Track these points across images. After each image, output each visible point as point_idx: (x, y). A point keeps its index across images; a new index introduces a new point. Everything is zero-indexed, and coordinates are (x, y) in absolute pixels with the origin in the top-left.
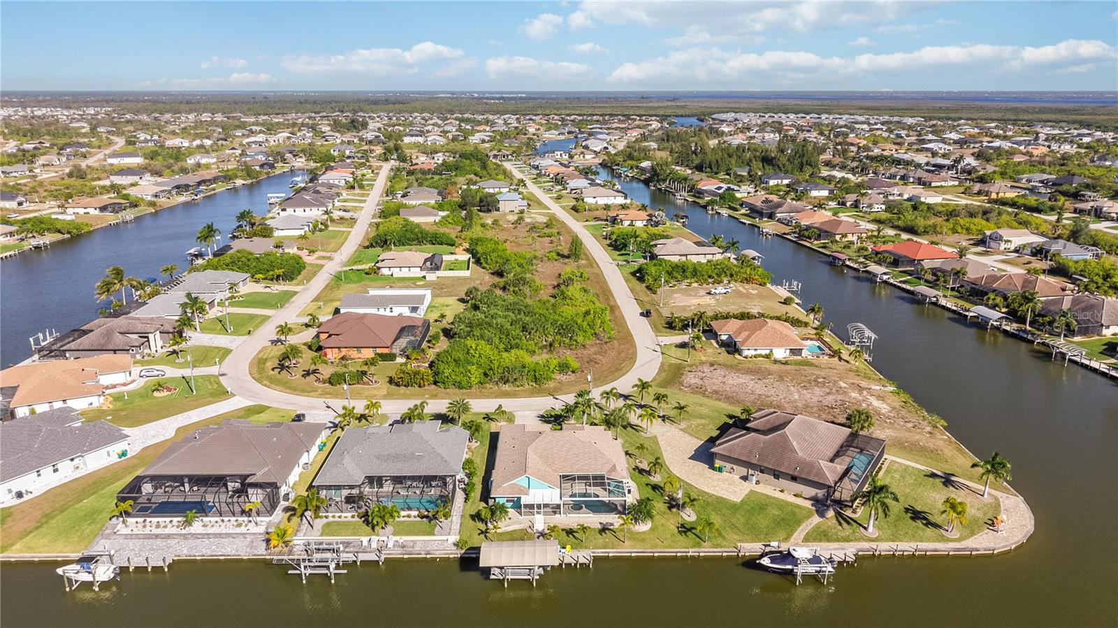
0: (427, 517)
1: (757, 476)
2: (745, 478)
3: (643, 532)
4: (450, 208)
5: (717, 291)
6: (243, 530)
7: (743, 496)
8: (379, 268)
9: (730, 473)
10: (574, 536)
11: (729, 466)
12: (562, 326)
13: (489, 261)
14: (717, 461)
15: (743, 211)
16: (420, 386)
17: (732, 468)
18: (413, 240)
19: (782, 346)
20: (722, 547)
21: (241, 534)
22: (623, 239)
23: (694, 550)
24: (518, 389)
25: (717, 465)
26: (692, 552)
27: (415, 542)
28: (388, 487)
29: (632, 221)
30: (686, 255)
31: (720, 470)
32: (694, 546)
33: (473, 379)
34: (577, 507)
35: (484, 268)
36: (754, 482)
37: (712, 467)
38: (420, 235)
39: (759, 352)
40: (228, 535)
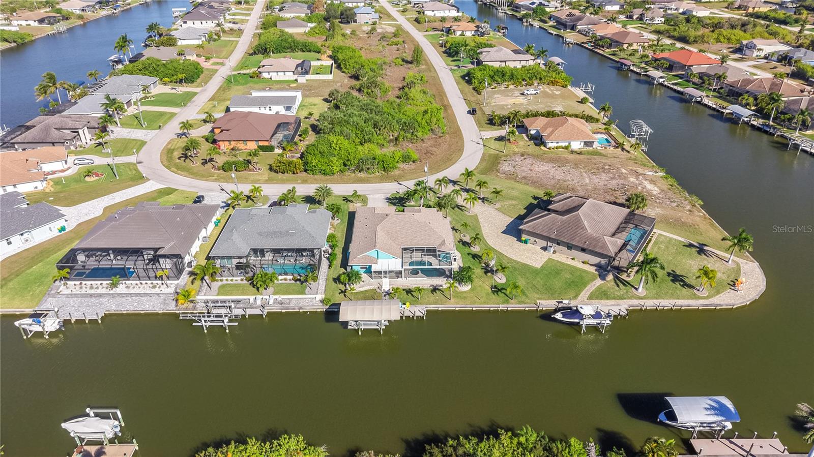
0: (299, 280)
1: (555, 247)
2: (545, 249)
3: (465, 292)
4: (317, 21)
5: (529, 93)
6: (157, 290)
7: (543, 263)
8: (260, 73)
9: (533, 244)
10: (412, 295)
11: (532, 239)
12: (405, 123)
13: (348, 66)
14: (523, 235)
15: (551, 23)
16: (294, 173)
17: (535, 241)
18: (288, 48)
19: (578, 140)
20: (525, 304)
21: (156, 294)
22: (455, 47)
23: (503, 306)
24: (370, 176)
25: (523, 239)
26: (502, 307)
27: (290, 300)
28: (269, 256)
29: (463, 31)
30: (505, 61)
31: (526, 242)
32: (503, 303)
33: (335, 168)
34: (415, 273)
35: (344, 72)
36: (552, 252)
37: (519, 240)
38: (292, 44)
39: (560, 144)
40: (146, 294)
